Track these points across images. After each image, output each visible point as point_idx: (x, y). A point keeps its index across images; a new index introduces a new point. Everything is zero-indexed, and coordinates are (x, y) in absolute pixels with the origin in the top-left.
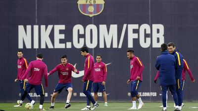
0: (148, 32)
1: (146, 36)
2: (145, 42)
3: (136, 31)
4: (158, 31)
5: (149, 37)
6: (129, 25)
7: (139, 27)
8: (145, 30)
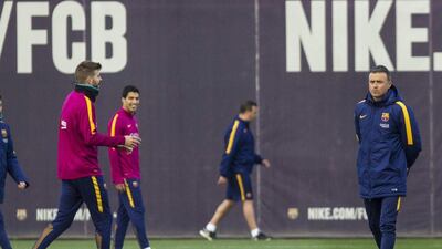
0: (79, 25)
1: (73, 36)
2: (70, 55)
3: (41, 23)
4: (109, 23)
5: (81, 41)
6: (19, 5)
7: (51, 10)
8: (69, 19)
